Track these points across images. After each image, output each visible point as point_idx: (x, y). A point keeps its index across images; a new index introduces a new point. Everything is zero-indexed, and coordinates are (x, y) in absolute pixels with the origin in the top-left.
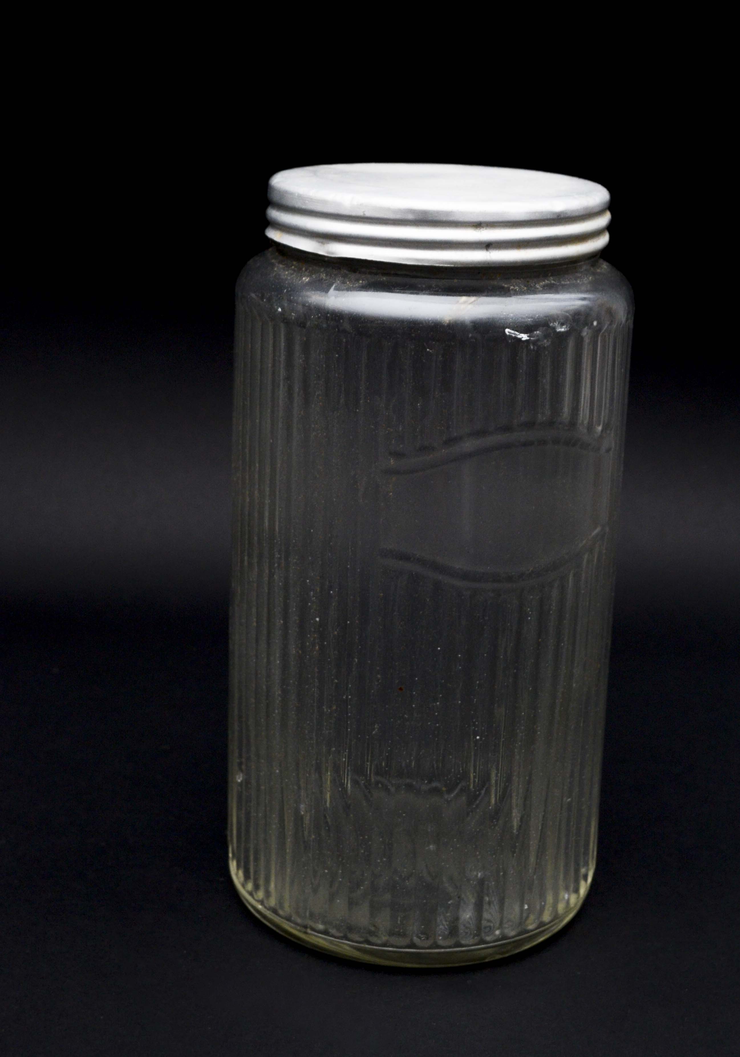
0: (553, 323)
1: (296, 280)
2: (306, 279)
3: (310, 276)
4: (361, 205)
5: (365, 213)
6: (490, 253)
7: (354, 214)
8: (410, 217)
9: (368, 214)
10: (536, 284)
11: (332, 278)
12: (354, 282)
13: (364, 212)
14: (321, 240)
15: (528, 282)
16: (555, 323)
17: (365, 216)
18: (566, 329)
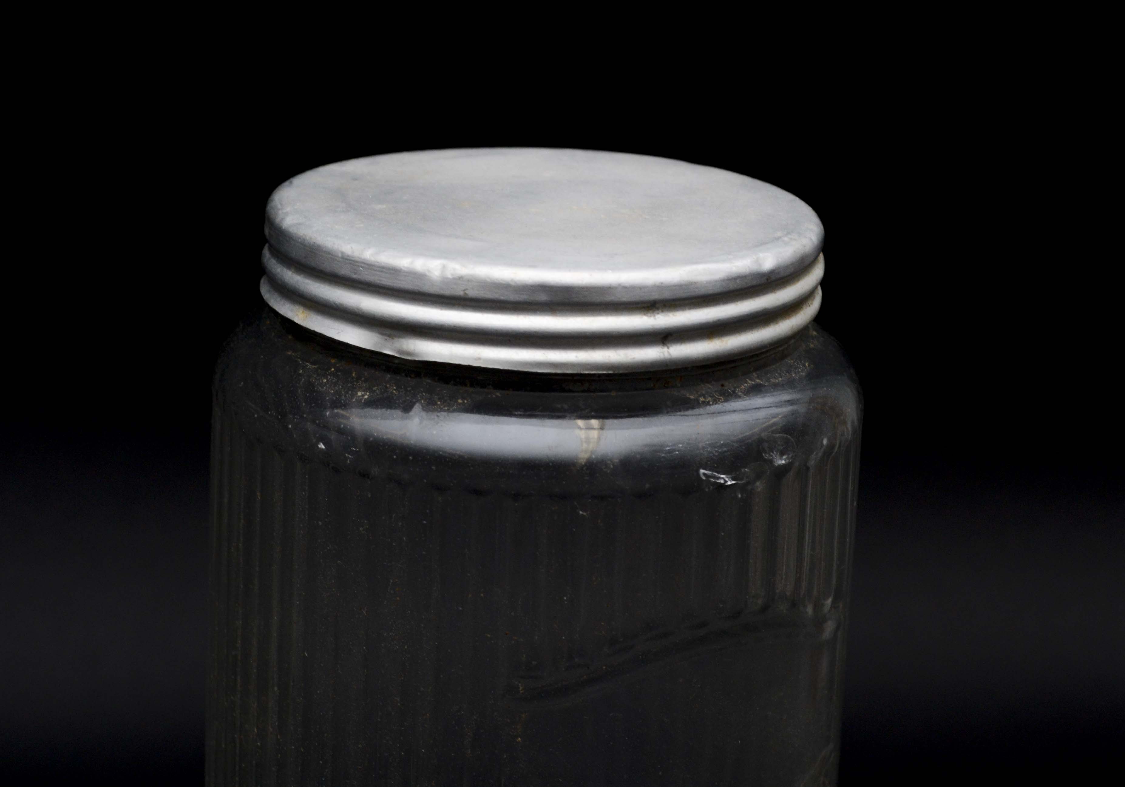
0: (769, 454)
1: (345, 396)
2: (363, 396)
3: (369, 389)
4: (461, 278)
5: (467, 292)
6: (668, 348)
7: (447, 292)
8: (543, 297)
9: (472, 293)
10: (735, 388)
11: (408, 393)
12: (448, 401)
13: (464, 290)
14: (388, 331)
15: (723, 385)
16: (772, 454)
17: (467, 297)
18: (787, 461)
